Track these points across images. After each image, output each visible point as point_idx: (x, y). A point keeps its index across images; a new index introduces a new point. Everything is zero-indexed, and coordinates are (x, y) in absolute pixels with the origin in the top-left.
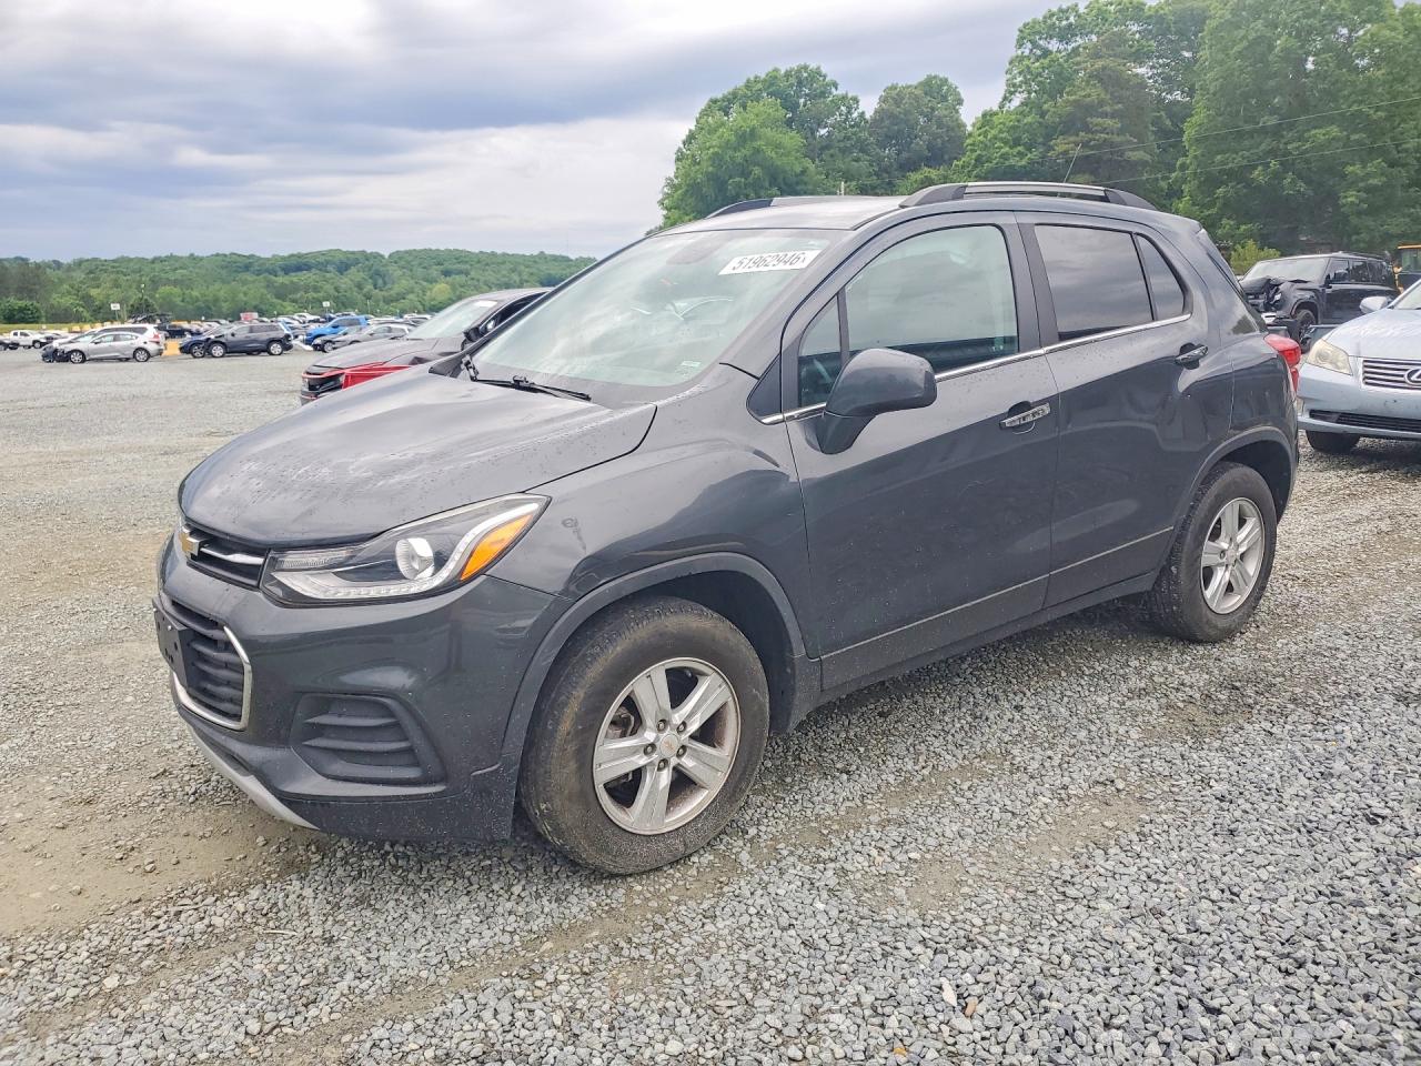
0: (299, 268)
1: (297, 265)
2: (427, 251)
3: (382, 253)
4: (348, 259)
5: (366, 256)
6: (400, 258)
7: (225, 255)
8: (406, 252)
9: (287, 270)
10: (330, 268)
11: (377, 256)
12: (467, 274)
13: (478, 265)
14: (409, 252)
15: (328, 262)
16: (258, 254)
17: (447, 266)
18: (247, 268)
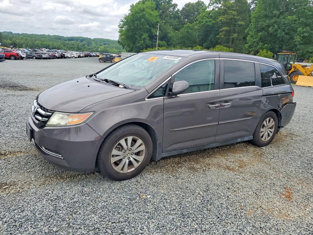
0: (72, 40)
1: (71, 39)
2: (101, 39)
3: (91, 38)
4: (83, 39)
5: (87, 38)
6: (95, 40)
7: (56, 36)
8: (97, 38)
9: (69, 40)
10: (79, 41)
11: (90, 39)
12: (109, 44)
13: (112, 43)
14: (97, 39)
15: (78, 39)
16: (63, 36)
17: (105, 43)
18: (60, 39)
